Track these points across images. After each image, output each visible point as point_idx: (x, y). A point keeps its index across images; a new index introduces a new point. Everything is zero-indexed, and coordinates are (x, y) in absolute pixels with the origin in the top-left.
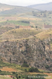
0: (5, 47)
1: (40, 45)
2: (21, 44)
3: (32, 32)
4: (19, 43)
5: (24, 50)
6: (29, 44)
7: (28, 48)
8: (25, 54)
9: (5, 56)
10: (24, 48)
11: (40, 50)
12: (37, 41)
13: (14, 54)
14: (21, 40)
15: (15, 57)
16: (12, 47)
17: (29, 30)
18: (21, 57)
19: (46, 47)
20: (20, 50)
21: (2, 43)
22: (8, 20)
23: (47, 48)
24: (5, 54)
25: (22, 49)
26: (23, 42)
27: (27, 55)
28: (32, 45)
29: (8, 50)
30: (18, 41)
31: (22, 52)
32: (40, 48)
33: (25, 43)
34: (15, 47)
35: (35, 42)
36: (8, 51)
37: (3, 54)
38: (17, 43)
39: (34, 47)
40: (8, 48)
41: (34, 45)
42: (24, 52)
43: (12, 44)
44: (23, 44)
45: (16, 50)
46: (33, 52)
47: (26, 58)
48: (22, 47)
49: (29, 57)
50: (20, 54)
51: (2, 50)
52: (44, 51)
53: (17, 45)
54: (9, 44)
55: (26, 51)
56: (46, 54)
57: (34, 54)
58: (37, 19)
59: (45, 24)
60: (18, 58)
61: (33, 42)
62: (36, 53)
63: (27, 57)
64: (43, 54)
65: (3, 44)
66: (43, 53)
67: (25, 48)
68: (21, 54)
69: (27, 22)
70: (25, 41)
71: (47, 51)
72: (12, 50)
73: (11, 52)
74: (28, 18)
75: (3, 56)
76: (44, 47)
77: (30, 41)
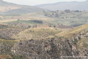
0: (30, 46)
1: (66, 44)
2: (47, 43)
3: (51, 32)
4: (45, 42)
5: (49, 50)
6: (54, 43)
7: (54, 47)
8: (51, 54)
9: (30, 55)
10: (49, 47)
11: (67, 50)
12: (63, 40)
13: (39, 53)
14: (47, 39)
15: (40, 57)
16: (37, 46)
17: (48, 30)
18: (46, 57)
19: (73, 46)
20: (46, 50)
21: (26, 41)
22: (19, 20)
23: (74, 48)
24: (29, 53)
25: (47, 48)
26: (49, 41)
27: (52, 55)
28: (58, 45)
29: (33, 49)
30: (43, 40)
31: (47, 52)
32: (67, 47)
33: (51, 42)
34: (40, 46)
35: (61, 41)
36: (32, 51)
37: (28, 53)
38: (42, 42)
39: (60, 46)
40: (32, 47)
41: (60, 44)
42: (49, 52)
43: (37, 43)
44: (49, 43)
45: (42, 50)
46: (59, 52)
47: (52, 58)
48: (48, 47)
49: (55, 57)
50: (45, 53)
51: (26, 49)
52: (71, 51)
53: (42, 44)
54: (34, 43)
55: (52, 51)
56: (73, 54)
57: (61, 54)
58: (49, 19)
59: (58, 24)
60: (43, 57)
61: (59, 41)
62: (63, 53)
63: (53, 56)
64: (70, 55)
65: (27, 43)
66: (70, 53)
67: (51, 47)
68: (47, 53)
69: (40, 22)
70: (50, 40)
71: (74, 51)
72: (37, 49)
73: (36, 52)
74: (39, 18)
75: (28, 56)
76: (71, 47)
77: (56, 40)
